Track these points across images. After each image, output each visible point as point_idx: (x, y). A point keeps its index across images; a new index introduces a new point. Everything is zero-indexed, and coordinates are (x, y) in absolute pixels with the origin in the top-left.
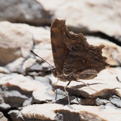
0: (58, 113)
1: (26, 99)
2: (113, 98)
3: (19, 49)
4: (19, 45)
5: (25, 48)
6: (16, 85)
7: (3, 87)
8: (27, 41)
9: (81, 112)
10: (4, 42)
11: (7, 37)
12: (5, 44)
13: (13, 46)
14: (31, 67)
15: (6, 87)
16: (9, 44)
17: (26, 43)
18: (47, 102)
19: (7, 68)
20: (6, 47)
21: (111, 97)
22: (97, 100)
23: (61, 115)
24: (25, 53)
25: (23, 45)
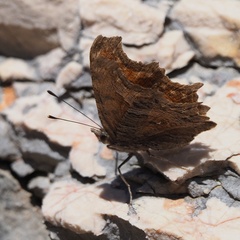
0: (108, 221)
1: (61, 161)
2: (226, 176)
3: (54, 31)
4: (53, 25)
5: (66, 30)
6: (39, 130)
7: (17, 129)
8: (70, 16)
9: (149, 230)
10: (23, 17)
11: (27, 6)
12: (25, 21)
13: (41, 25)
14: (73, 81)
15: (21, 129)
16: (33, 20)
17: (68, 21)
18: (96, 179)
19: (36, 66)
20: (28, 26)
21: (222, 174)
22: (190, 186)
23: (115, 225)
24: (67, 41)
25: (62, 23)
